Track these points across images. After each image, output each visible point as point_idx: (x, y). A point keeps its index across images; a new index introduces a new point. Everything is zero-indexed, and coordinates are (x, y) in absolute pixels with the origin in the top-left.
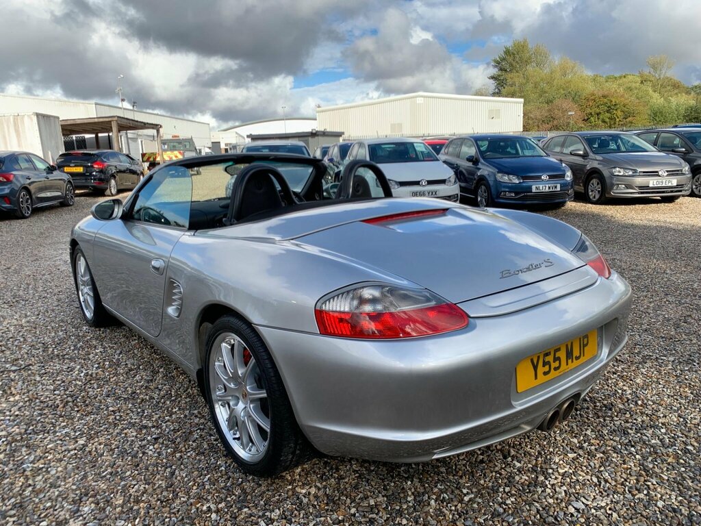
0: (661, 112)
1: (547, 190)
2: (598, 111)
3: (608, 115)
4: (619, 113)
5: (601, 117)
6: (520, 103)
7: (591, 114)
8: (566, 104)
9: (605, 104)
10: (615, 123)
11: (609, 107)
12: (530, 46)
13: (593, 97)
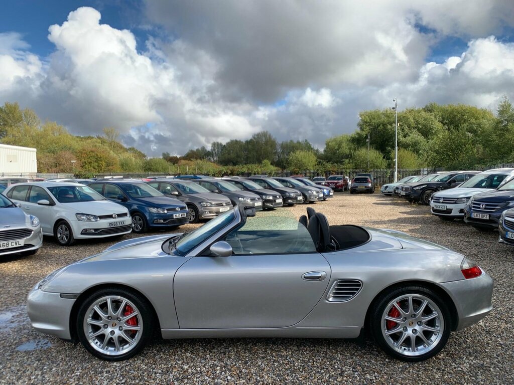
0: (127, 164)
1: (181, 217)
2: (90, 161)
3: (97, 164)
4: (104, 163)
5: (92, 165)
6: (34, 152)
7: (85, 163)
8: (68, 155)
9: (94, 156)
10: (101, 170)
11: (96, 159)
12: (20, 108)
13: (85, 152)
